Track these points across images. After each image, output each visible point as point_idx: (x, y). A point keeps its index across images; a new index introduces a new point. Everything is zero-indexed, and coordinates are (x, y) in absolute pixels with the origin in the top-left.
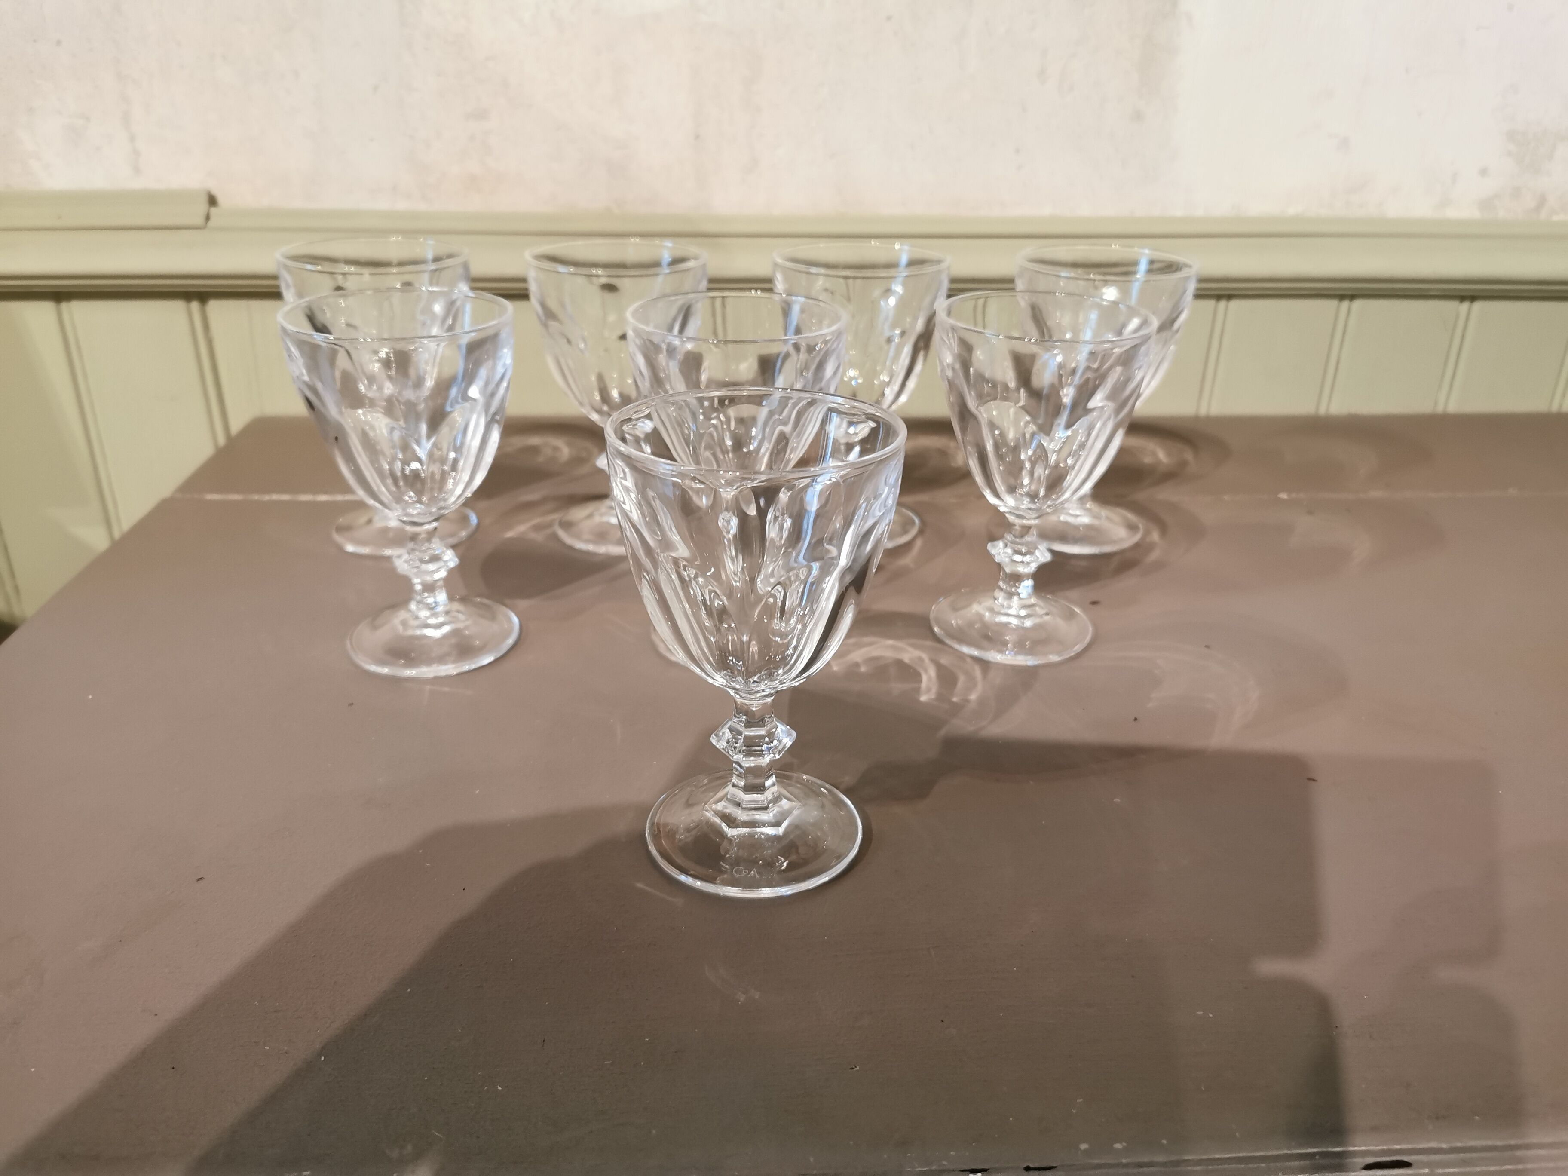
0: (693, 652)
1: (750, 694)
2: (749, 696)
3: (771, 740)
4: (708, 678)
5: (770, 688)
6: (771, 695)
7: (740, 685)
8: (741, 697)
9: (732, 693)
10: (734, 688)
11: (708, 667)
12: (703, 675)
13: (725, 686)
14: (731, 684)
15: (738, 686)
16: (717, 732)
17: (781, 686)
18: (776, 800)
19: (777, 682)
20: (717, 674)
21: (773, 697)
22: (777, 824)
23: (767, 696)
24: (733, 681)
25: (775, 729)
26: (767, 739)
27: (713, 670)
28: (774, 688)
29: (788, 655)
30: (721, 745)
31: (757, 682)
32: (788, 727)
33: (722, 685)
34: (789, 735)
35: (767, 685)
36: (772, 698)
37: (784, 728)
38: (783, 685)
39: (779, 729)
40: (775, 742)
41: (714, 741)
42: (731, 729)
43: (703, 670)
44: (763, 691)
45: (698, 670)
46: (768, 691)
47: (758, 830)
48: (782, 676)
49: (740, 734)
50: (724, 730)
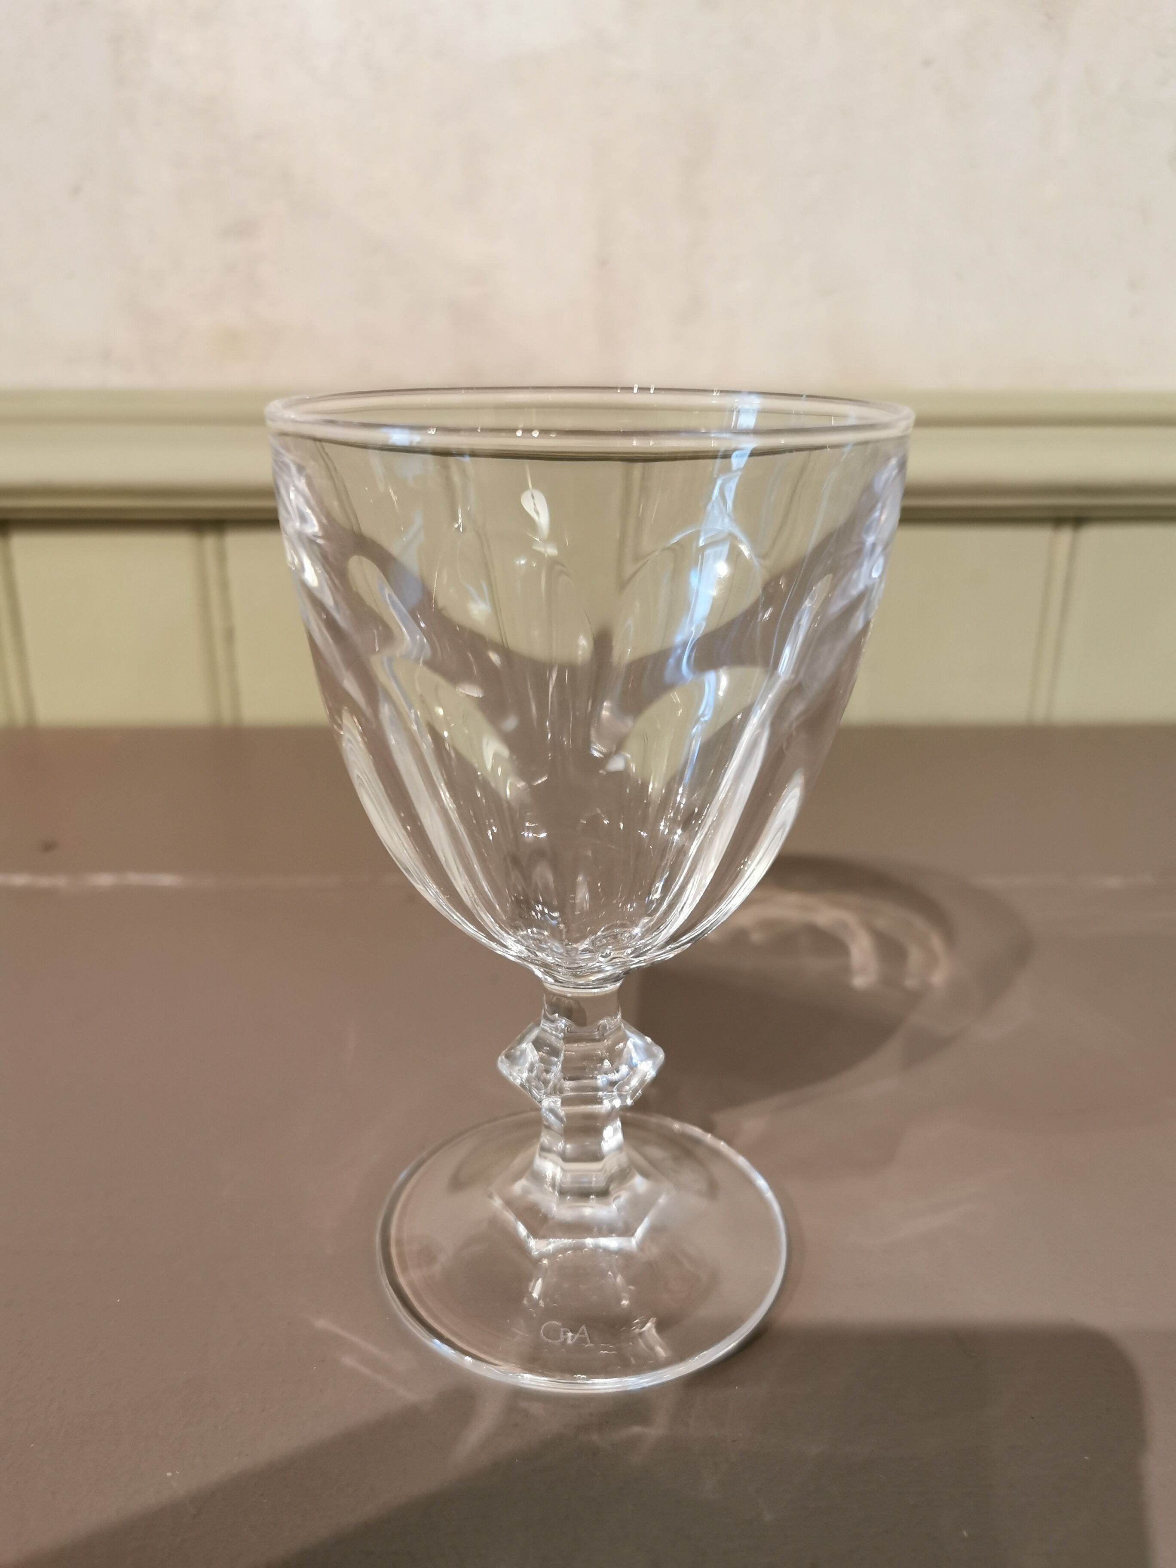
0: (458, 889)
1: (576, 976)
2: (572, 980)
3: (615, 1065)
4: (494, 945)
5: (616, 963)
6: (614, 979)
7: (554, 958)
8: (556, 980)
9: (538, 973)
10: (544, 965)
11: (488, 920)
12: (484, 940)
13: (524, 959)
14: (537, 956)
15: (550, 960)
16: (511, 1049)
17: (637, 960)
18: (622, 1176)
19: (629, 951)
20: (508, 934)
21: (621, 982)
22: (627, 1231)
23: (606, 980)
24: (542, 950)
25: (621, 1045)
26: (607, 1063)
27: (501, 927)
28: (624, 963)
29: (652, 902)
30: (518, 1075)
31: (591, 951)
32: (649, 1040)
33: (520, 958)
34: (650, 1055)
35: (609, 958)
36: (618, 984)
37: (639, 1042)
38: (641, 958)
39: (629, 1044)
40: (624, 1069)
41: (503, 1066)
42: (538, 1044)
43: (481, 927)
44: (600, 971)
45: (470, 929)
46: (609, 970)
47: (589, 1242)
48: (641, 938)
49: (555, 1052)
50: (524, 1045)
